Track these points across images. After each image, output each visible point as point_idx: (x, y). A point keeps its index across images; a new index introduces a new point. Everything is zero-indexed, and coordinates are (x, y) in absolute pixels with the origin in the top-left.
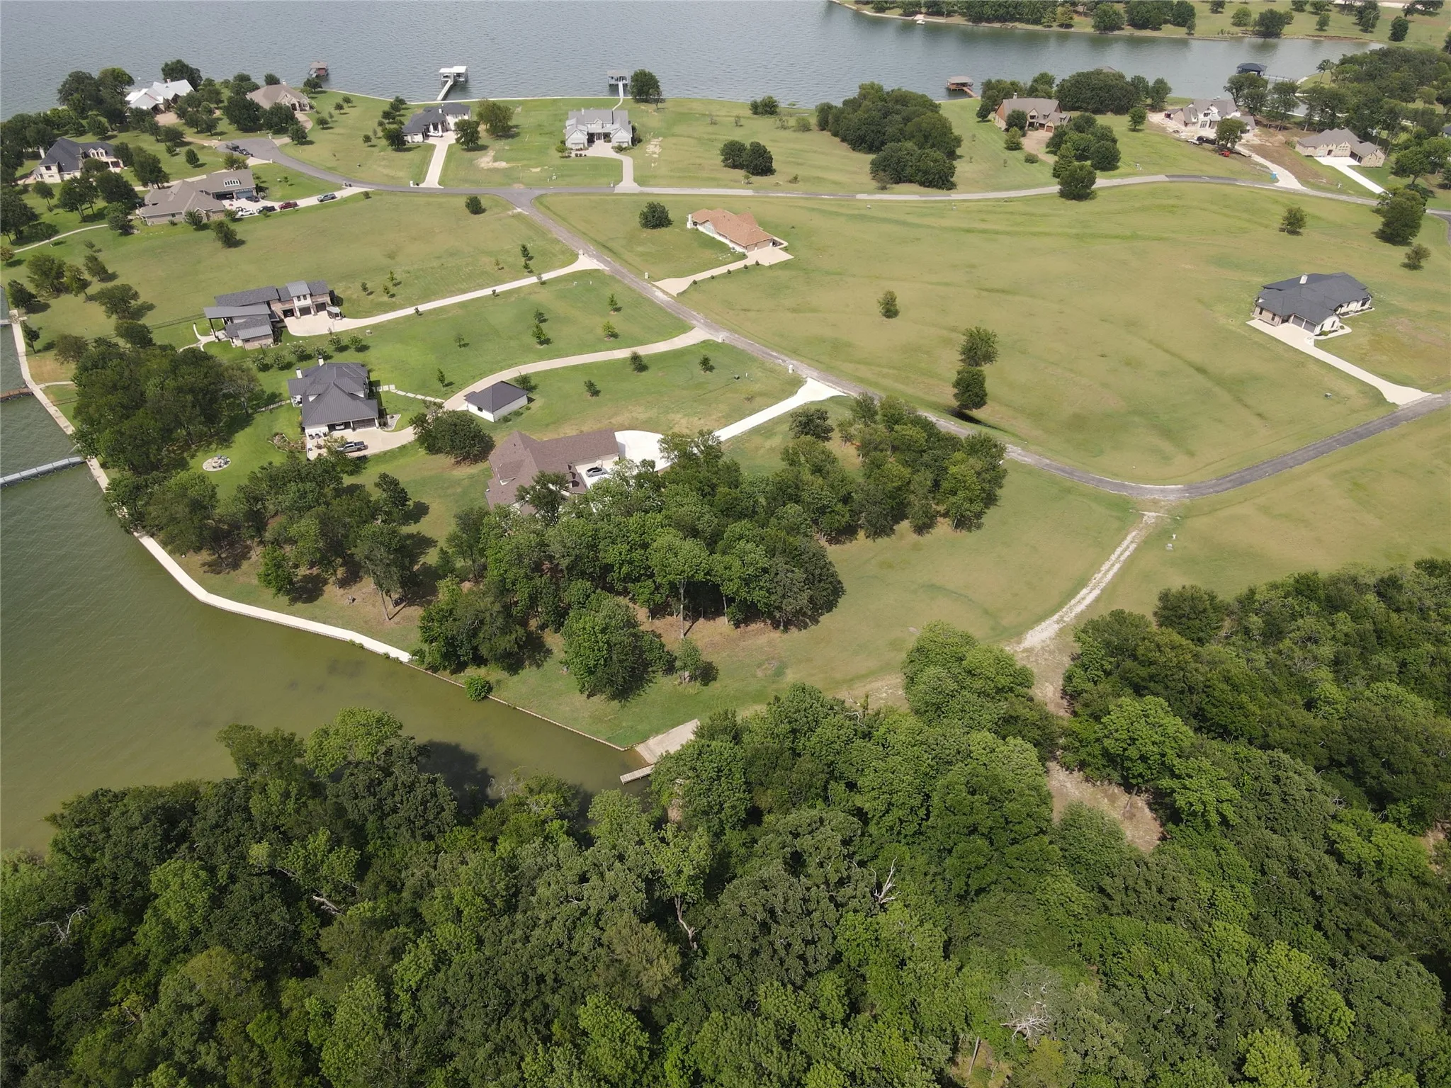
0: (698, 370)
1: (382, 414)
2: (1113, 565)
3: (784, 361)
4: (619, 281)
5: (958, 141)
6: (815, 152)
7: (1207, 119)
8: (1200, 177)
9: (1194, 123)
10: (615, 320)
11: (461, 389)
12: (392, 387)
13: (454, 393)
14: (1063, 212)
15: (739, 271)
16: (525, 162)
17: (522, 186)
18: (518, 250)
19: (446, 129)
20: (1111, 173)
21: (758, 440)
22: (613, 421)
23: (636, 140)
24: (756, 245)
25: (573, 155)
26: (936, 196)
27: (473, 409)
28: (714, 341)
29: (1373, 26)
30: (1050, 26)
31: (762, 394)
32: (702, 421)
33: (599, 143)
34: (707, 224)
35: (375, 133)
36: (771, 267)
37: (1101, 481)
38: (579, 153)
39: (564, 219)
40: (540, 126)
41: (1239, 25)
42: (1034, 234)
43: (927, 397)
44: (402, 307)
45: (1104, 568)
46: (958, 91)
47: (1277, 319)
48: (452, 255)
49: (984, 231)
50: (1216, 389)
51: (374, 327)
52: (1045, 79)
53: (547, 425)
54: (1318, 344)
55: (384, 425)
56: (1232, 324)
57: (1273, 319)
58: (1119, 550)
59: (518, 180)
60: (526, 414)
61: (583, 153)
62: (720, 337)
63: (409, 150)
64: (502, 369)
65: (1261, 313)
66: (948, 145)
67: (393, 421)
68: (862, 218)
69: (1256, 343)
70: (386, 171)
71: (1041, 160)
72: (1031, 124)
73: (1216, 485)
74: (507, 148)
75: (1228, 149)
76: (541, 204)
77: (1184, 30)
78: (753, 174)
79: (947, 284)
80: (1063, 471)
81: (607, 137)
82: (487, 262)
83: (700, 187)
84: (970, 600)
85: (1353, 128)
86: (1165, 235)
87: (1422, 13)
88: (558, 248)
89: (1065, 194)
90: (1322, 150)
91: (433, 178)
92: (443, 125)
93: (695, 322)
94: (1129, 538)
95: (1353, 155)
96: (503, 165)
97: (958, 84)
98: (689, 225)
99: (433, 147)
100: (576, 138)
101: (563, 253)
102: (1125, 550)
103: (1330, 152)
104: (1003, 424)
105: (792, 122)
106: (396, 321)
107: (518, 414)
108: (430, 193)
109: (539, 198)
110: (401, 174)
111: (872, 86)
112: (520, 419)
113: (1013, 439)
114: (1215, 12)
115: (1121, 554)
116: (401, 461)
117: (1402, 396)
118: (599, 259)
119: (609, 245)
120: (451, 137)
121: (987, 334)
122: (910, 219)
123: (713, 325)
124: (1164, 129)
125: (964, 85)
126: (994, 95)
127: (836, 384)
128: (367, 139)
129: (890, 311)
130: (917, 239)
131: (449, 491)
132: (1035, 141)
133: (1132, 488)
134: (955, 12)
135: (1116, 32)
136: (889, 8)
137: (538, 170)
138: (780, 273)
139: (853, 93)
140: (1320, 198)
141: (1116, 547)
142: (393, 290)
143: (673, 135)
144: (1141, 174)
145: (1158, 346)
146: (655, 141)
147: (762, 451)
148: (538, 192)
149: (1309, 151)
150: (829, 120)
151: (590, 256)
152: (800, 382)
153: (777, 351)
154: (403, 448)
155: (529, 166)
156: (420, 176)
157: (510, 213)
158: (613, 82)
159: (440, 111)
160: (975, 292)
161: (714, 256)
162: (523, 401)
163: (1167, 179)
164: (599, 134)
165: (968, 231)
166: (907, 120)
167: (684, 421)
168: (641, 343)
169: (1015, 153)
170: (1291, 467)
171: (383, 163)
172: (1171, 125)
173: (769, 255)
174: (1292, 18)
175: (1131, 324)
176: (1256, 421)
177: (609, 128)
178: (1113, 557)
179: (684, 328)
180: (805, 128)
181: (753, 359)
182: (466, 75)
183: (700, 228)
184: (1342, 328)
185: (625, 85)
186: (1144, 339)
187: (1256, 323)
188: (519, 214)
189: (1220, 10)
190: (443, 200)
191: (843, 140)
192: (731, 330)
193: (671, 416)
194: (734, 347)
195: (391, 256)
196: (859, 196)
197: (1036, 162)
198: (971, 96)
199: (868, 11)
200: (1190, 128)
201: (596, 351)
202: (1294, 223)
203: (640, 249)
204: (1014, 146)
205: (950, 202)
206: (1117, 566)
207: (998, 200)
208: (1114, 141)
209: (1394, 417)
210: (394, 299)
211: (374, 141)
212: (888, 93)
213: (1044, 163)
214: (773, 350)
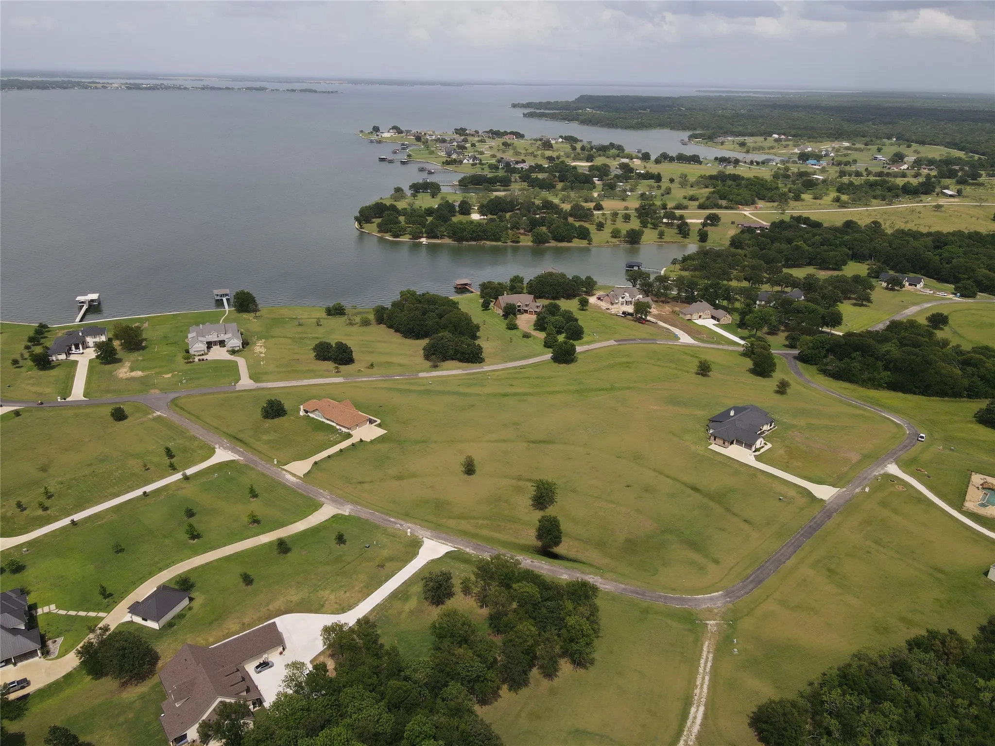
0: (333, 544)
1: (43, 642)
2: (703, 678)
3: (401, 525)
4: (253, 469)
5: (477, 328)
6: (380, 341)
7: (624, 300)
8: (634, 340)
9: (617, 303)
10: (256, 506)
11: (122, 598)
12: (53, 607)
13: (116, 603)
14: (560, 373)
15: (348, 449)
16: (158, 370)
17: (157, 391)
18: (162, 451)
19: (85, 347)
20: (580, 341)
21: (398, 604)
22: (271, 607)
23: (245, 344)
24: (357, 425)
25: (196, 359)
26: (474, 369)
27: (138, 620)
28: (343, 515)
29: (688, 234)
30: (506, 243)
31: (391, 559)
32: (348, 594)
33: (216, 349)
34: (317, 412)
35: (22, 355)
36: (371, 441)
37: (666, 597)
38: (201, 358)
39: (198, 417)
40: (165, 337)
41: (616, 237)
42: (550, 393)
43: (517, 541)
44: (57, 519)
45: (698, 683)
46: (462, 289)
47: (726, 443)
48: (102, 461)
49: (515, 394)
50: (712, 504)
51: (30, 544)
52: (517, 280)
53: (211, 623)
54: (757, 458)
55: (46, 653)
56: (700, 449)
57: (724, 443)
58: (702, 661)
59: (154, 386)
60: (189, 614)
61: (204, 357)
62: (346, 511)
63: (53, 367)
64: (161, 570)
65: (715, 440)
66: (470, 330)
67: (54, 647)
68: (428, 392)
69: (720, 462)
70: (34, 389)
71: (534, 336)
72: (519, 311)
73: (744, 587)
74: (140, 358)
75: (644, 319)
76: (176, 405)
77: (586, 242)
78: (340, 364)
79: (504, 441)
80: (637, 593)
81: (222, 343)
82: (134, 465)
83: (302, 379)
84: (611, 740)
85: (707, 301)
86: (632, 385)
87: (712, 225)
88: (196, 443)
89: (557, 359)
90: (695, 316)
91: (78, 392)
92: (83, 344)
93: (323, 499)
94: (705, 649)
95: (713, 317)
96: (139, 373)
97: (461, 284)
98: (302, 413)
99: (76, 363)
100: (197, 347)
101: (201, 448)
102: (706, 662)
103: (700, 317)
104: (580, 556)
105: (358, 319)
106: (53, 534)
107: (180, 616)
108: (77, 405)
109: (174, 401)
110: (47, 390)
111: (409, 292)
112: (183, 622)
113: (591, 569)
114: (599, 230)
115: (705, 666)
116: (68, 692)
117: (824, 492)
118: (234, 450)
119: (240, 436)
120: (91, 353)
121: (547, 483)
122: (462, 390)
123: (338, 500)
124: (600, 308)
125: (466, 284)
126: (490, 292)
127: (446, 540)
128: (15, 362)
129: (470, 469)
130: (473, 406)
131: (121, 719)
132: (526, 322)
133: (689, 600)
134: (444, 236)
135: (547, 245)
136: (401, 235)
137: (169, 375)
138: (379, 446)
139: (397, 297)
140: (708, 348)
141: (699, 660)
142: (47, 503)
143: (273, 337)
144: (600, 341)
145: (661, 473)
146: (260, 343)
147: (404, 616)
148: (172, 396)
149: (688, 317)
150: (383, 317)
151: (225, 448)
152: (419, 542)
153: (395, 517)
154: (68, 677)
155: (161, 373)
156: (66, 390)
157: (150, 416)
158: (219, 298)
159: (80, 334)
160: (526, 445)
161: (327, 438)
162: (186, 602)
163: (616, 343)
164: (215, 341)
165: (505, 395)
166: (441, 316)
167: (332, 597)
168: (282, 525)
169: (514, 331)
170: (784, 562)
171: (31, 381)
172: (604, 305)
173: (369, 432)
174: (643, 232)
175: (637, 457)
176: (746, 527)
177: (222, 337)
178: (701, 670)
179: (316, 506)
180: (366, 323)
181: (377, 527)
182: (99, 301)
183: (311, 415)
184: (765, 444)
185: (228, 300)
186: (650, 468)
187: (714, 447)
188: (159, 417)
189: (602, 229)
190: (88, 411)
191: (397, 331)
192: (355, 503)
193: (321, 593)
194: (359, 518)
195: (44, 469)
196: (421, 375)
197: (530, 337)
198: (472, 292)
199: (388, 237)
200: (615, 306)
201: (245, 539)
202: (704, 369)
203: (265, 438)
204: (512, 327)
205: (485, 373)
206: (707, 678)
207: (515, 368)
208: (577, 320)
209: (827, 511)
210: (49, 512)
211: (21, 363)
212: (420, 295)
213: (535, 338)
214: (391, 516)
